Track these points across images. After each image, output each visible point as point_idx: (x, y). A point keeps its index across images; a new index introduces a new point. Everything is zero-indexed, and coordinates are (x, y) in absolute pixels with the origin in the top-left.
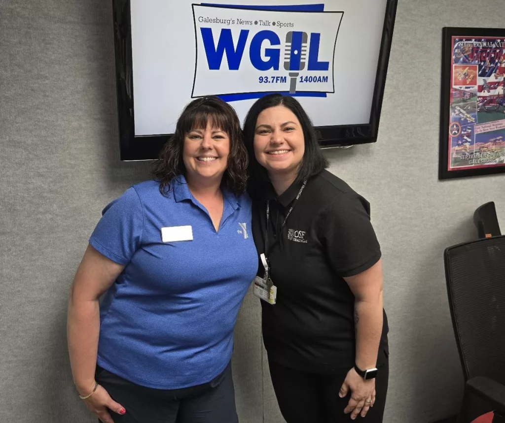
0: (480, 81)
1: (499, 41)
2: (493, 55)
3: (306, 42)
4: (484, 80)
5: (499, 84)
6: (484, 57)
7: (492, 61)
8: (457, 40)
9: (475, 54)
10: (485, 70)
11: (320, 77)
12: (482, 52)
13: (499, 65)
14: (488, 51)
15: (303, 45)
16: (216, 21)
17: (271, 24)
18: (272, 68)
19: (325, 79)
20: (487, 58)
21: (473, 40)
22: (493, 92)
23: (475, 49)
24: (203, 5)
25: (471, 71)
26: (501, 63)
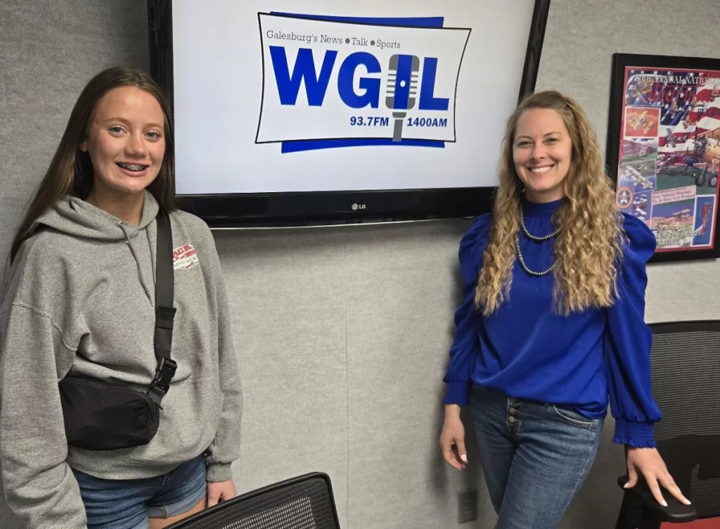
0: (663, 131)
1: (692, 75)
2: (682, 95)
3: (417, 70)
4: (667, 129)
5: (688, 135)
6: (670, 98)
7: (681, 102)
8: (632, 71)
9: (657, 93)
10: (670, 115)
11: (436, 120)
12: (667, 89)
13: (690, 108)
14: (676, 88)
15: (413, 73)
16: (292, 37)
17: (369, 43)
18: (369, 105)
19: (444, 122)
20: (674, 99)
21: (656, 72)
22: (681, 147)
23: (657, 86)
24: (272, 14)
25: (651, 116)
26: (693, 106)
